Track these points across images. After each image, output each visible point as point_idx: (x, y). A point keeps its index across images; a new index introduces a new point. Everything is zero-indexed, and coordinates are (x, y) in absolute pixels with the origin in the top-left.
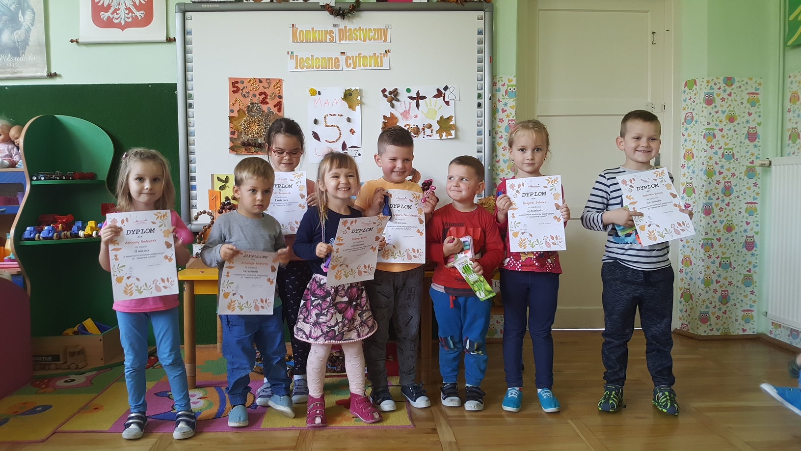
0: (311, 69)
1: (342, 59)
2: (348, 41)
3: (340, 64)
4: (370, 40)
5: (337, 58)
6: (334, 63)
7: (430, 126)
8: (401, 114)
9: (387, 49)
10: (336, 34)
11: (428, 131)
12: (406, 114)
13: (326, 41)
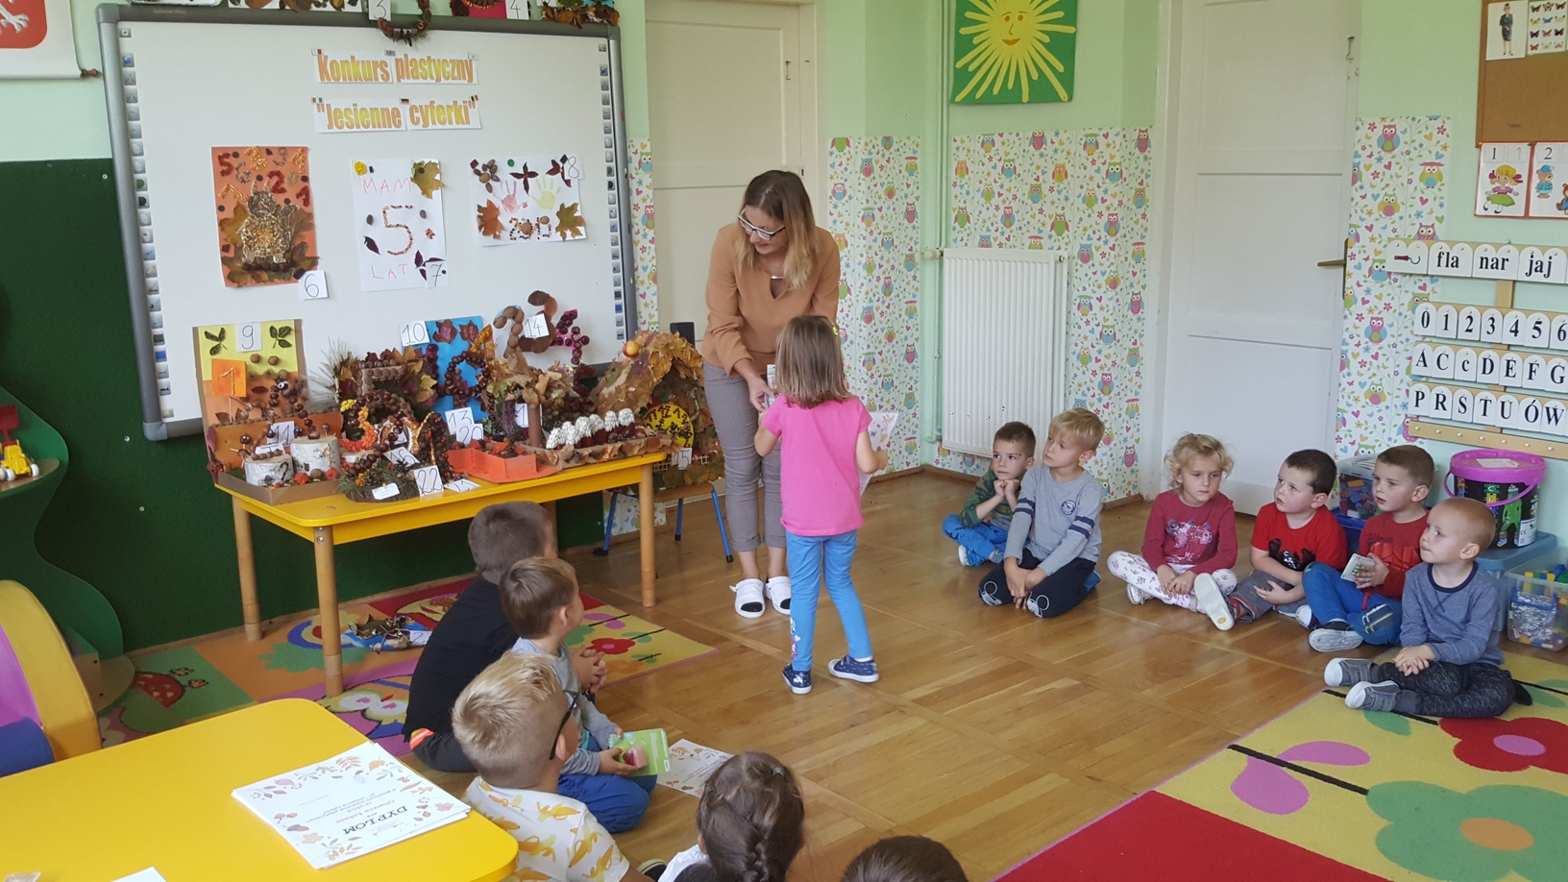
0: (355, 129)
1: (404, 110)
2: (411, 81)
3: (402, 119)
4: (447, 79)
5: (395, 109)
6: (392, 118)
7: (546, 220)
8: (503, 202)
9: (473, 95)
10: (392, 68)
11: (544, 228)
12: (509, 201)
13: (376, 79)
